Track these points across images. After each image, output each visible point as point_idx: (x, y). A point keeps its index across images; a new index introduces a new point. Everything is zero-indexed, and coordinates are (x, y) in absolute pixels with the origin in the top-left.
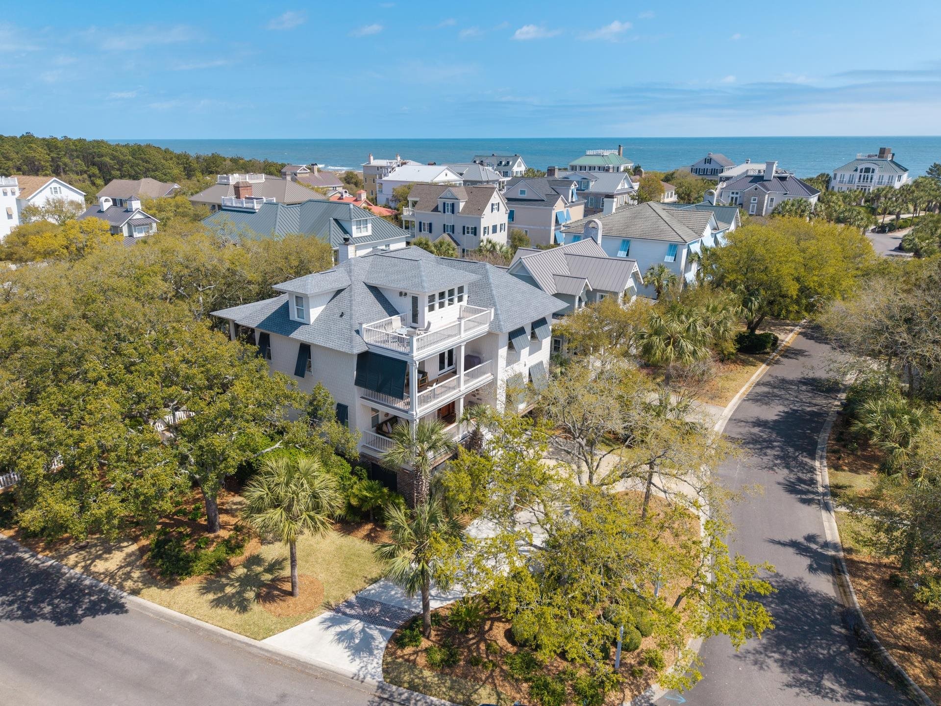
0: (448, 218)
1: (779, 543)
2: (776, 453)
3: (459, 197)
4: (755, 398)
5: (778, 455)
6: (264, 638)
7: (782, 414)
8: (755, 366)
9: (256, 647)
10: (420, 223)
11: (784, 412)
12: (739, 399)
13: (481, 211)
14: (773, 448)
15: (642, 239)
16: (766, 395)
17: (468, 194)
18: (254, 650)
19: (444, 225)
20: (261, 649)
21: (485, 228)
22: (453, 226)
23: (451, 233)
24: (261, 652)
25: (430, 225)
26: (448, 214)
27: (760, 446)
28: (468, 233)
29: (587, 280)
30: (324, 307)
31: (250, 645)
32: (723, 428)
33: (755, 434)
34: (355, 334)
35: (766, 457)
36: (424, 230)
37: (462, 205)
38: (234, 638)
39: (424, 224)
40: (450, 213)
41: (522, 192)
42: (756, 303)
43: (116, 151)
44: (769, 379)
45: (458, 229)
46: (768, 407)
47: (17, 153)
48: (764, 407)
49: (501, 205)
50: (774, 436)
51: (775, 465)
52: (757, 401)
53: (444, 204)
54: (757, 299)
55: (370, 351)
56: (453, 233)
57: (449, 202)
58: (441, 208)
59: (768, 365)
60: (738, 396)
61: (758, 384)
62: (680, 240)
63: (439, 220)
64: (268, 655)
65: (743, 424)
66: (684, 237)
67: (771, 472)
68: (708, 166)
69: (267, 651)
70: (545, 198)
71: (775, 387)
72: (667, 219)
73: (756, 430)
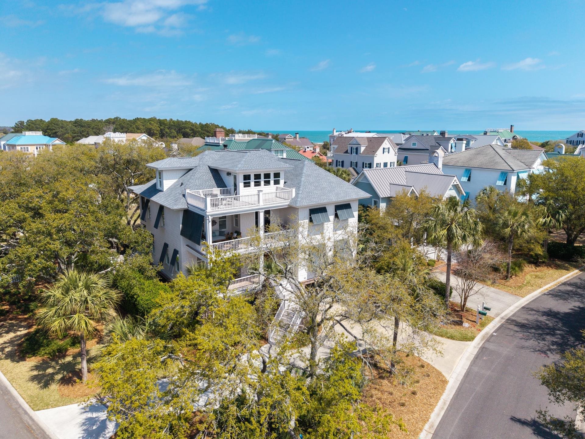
0: (353, 158)
1: (519, 421)
2: (555, 340)
3: (361, 143)
4: (555, 294)
5: (556, 342)
6: (39, 410)
7: (576, 309)
8: (568, 270)
9: (28, 415)
10: (337, 161)
11: (579, 307)
12: (540, 293)
13: (374, 152)
14: (554, 335)
15: (481, 168)
16: (568, 293)
17: (368, 142)
18: (25, 418)
19: (351, 162)
20: (31, 418)
21: (377, 164)
22: (357, 162)
23: (355, 167)
24: (29, 420)
25: (343, 162)
26: (354, 154)
27: (541, 332)
28: (366, 167)
29: (413, 188)
30: (176, 180)
31: (26, 413)
32: (513, 313)
33: (541, 322)
34: (181, 196)
35: (543, 342)
36: (339, 166)
37: (363, 149)
38: (22, 405)
39: (339, 161)
40: (355, 154)
41: (414, 144)
42: (563, 215)
43: (193, 126)
44: (578, 281)
45: (360, 165)
46: (566, 301)
47: (143, 126)
48: (561, 301)
49: (391, 149)
50: (560, 325)
51: (550, 350)
52: (556, 296)
53: (352, 148)
54: (564, 212)
55: (189, 209)
56: (357, 167)
57: (355, 147)
58: (349, 151)
59: (581, 271)
60: (540, 290)
61: (564, 284)
62: (510, 169)
63: (348, 158)
64: (30, 423)
65: (534, 312)
66: (513, 167)
67: (543, 355)
68: (580, 139)
69: (33, 420)
70: (429, 148)
71: (579, 288)
72: (503, 155)
73: (543, 319)
